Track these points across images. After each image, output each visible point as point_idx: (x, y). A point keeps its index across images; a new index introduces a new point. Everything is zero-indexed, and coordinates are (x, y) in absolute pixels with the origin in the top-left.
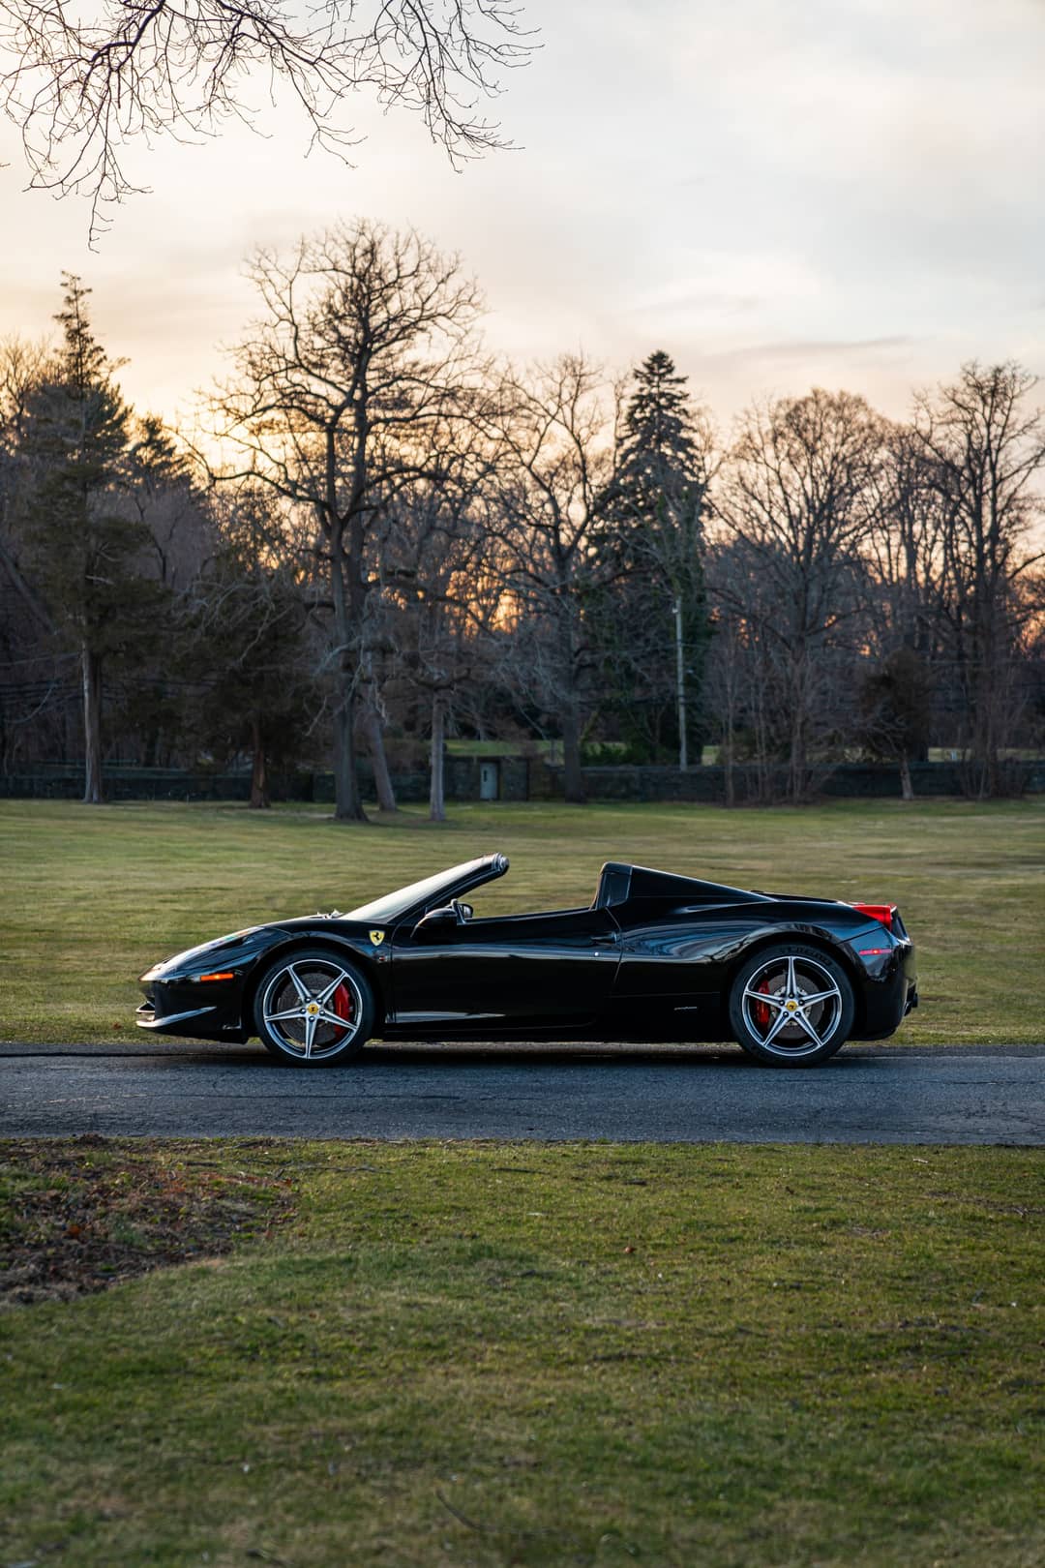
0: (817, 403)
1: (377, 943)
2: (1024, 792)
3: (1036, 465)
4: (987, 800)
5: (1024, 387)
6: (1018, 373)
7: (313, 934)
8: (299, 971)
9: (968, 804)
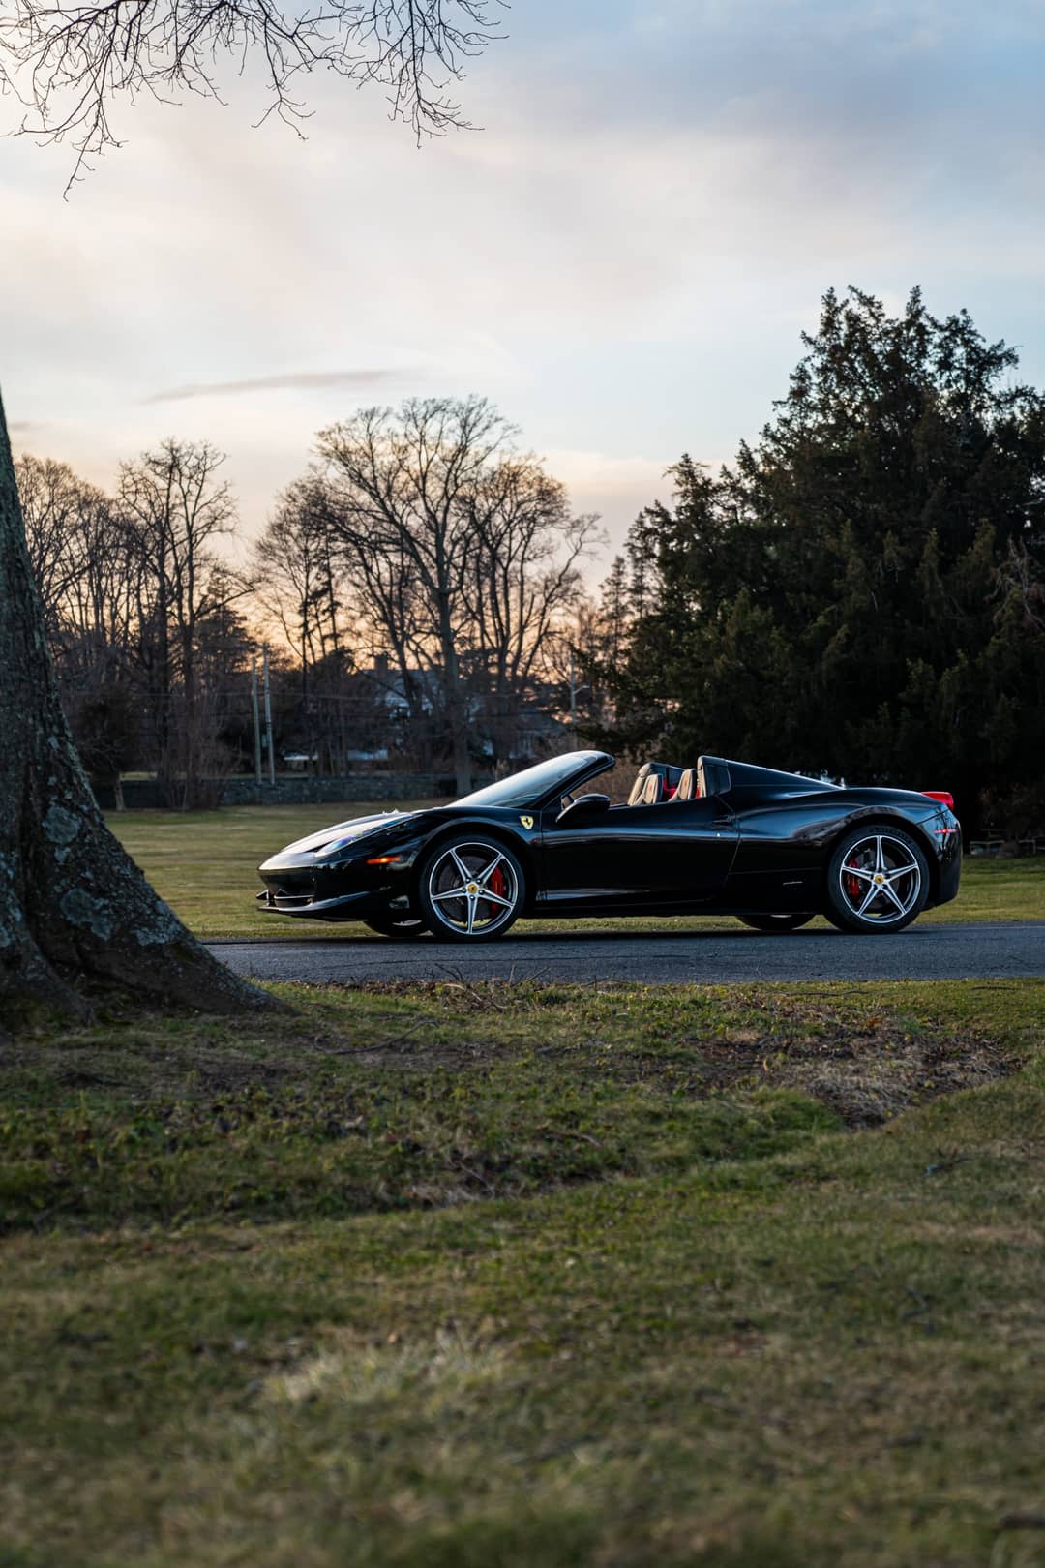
0: (28, 468)
1: (529, 827)
2: (219, 805)
3: (209, 531)
4: (187, 811)
5: (214, 462)
6: (209, 450)
7: (465, 819)
8: (460, 853)
9: (174, 815)
